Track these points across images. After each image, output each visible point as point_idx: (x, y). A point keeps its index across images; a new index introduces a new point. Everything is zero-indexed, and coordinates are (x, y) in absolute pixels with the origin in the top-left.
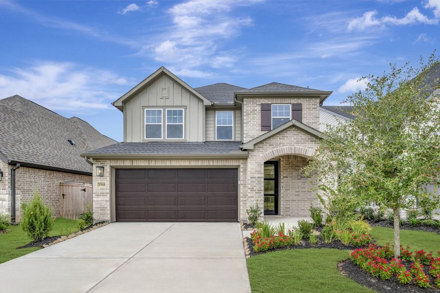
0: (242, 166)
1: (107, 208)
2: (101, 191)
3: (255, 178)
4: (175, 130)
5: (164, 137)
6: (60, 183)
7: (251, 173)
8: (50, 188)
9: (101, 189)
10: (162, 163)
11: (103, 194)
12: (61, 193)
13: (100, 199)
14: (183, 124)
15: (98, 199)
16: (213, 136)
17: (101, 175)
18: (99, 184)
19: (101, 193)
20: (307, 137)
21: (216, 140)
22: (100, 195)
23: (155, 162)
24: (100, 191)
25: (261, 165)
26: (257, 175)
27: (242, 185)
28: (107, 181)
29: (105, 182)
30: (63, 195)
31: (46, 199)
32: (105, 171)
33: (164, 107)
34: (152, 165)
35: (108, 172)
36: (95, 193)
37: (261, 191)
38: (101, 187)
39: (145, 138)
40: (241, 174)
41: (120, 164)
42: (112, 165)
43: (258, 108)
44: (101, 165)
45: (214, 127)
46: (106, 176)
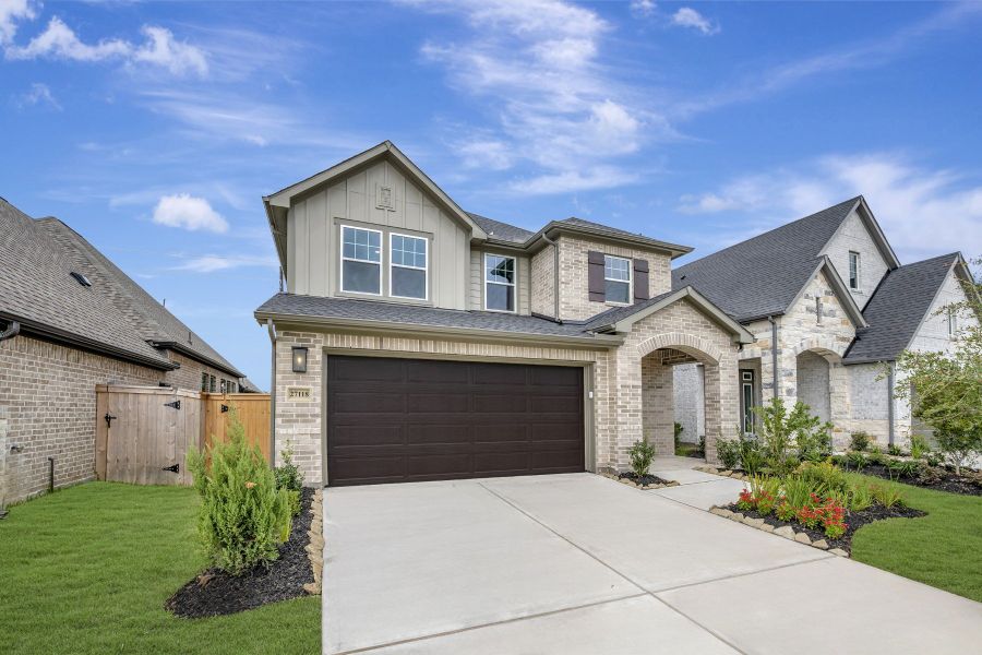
0: (599, 363)
1: (313, 453)
2: (300, 410)
3: (628, 387)
4: (409, 280)
5: (386, 292)
6: (97, 385)
7: (622, 378)
8: (76, 400)
9: (298, 405)
10: (449, 349)
11: (304, 418)
12: (101, 415)
13: (294, 430)
14: (426, 269)
15: (290, 431)
16: (478, 301)
17: (300, 371)
18: (292, 392)
19: (298, 416)
20: (698, 318)
21: (486, 309)
22: (297, 421)
23: (435, 344)
24: (295, 411)
25: (637, 363)
26: (630, 382)
27: (599, 399)
28: (314, 384)
29: (310, 387)
30: (108, 419)
31: (67, 430)
32: (310, 360)
33: (387, 228)
34: (429, 351)
35: (317, 363)
36: (281, 416)
37: (637, 411)
38: (296, 399)
39: (341, 290)
40: (599, 378)
41: (350, 344)
42: (329, 344)
43: (584, 258)
44: (300, 345)
45: (482, 284)
46: (314, 373)
